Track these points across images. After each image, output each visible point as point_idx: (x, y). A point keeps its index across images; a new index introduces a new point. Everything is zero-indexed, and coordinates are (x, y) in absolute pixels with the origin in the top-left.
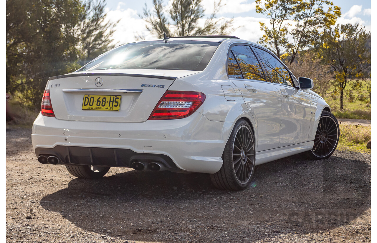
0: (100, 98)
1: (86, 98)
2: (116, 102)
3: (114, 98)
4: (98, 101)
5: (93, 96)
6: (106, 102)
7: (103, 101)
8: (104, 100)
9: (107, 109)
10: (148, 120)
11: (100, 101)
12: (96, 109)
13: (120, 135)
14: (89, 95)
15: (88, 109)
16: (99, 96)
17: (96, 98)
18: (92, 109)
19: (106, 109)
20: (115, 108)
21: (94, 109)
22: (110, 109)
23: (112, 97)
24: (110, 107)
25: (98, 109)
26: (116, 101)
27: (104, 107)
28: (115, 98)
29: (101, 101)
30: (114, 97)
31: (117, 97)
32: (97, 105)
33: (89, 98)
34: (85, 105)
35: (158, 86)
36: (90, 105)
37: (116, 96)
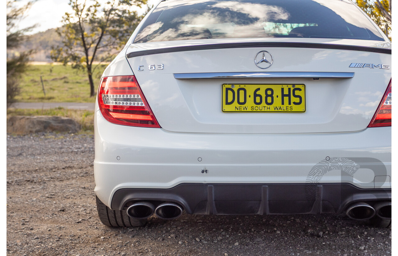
0: (259, 89)
1: (227, 89)
3: (289, 89)
4: (255, 95)
5: (242, 86)
6: (274, 96)
7: (267, 96)
8: (269, 93)
9: (278, 111)
10: (368, 127)
12: (254, 110)
14: (233, 84)
15: (237, 110)
16: (257, 87)
17: (251, 90)
18: (245, 110)
19: (276, 110)
20: (295, 108)
21: (249, 109)
22: (285, 108)
23: (285, 86)
25: (259, 110)
26: (296, 94)
27: (272, 108)
28: (292, 89)
29: (264, 96)
30: (290, 86)
31: (297, 87)
33: (235, 89)
34: (227, 103)
36: (239, 103)
37: (294, 85)
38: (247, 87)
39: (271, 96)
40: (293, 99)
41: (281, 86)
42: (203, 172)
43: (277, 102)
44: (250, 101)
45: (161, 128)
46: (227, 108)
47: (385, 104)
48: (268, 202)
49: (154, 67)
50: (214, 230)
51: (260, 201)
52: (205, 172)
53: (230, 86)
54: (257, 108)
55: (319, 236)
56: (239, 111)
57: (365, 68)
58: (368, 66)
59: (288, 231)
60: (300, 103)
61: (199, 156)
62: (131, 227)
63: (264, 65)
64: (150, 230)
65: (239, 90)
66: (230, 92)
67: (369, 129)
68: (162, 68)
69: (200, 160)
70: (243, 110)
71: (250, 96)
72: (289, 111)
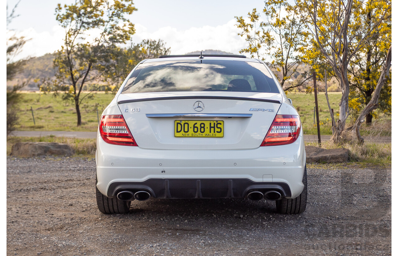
0: (196, 124)
1: (178, 123)
2: (218, 128)
3: (214, 124)
4: (194, 127)
5: (187, 122)
6: (205, 127)
7: (201, 127)
8: (202, 125)
9: (207, 137)
10: (260, 146)
11: (197, 128)
12: (194, 136)
13: (235, 164)
15: (183, 136)
16: (195, 122)
17: (191, 124)
18: (188, 136)
19: (206, 136)
20: (218, 135)
24: (211, 134)
25: (196, 136)
26: (218, 126)
27: (204, 134)
28: (216, 123)
30: (215, 122)
31: (219, 122)
32: (194, 131)
33: (182, 124)
34: (177, 132)
35: (267, 110)
36: (185, 132)
37: (217, 121)
38: (189, 122)
39: (204, 127)
40: (217, 130)
41: (209, 122)
42: (162, 172)
43: (207, 131)
44: (191, 130)
45: (138, 146)
46: (178, 134)
47: (271, 132)
48: (201, 190)
49: (134, 110)
50: (173, 215)
51: (196, 189)
52: (163, 172)
53: (179, 122)
54: (195, 135)
55: (240, 218)
56: (184, 136)
57: (259, 111)
58: (261, 110)
59: (221, 216)
60: (220, 132)
61: (160, 163)
62: (119, 213)
63: (199, 109)
64: (131, 215)
65: (185, 124)
66: (179, 125)
67: (261, 147)
68: (139, 111)
69: (160, 165)
70: (187, 136)
71: (191, 128)
72: (214, 136)
